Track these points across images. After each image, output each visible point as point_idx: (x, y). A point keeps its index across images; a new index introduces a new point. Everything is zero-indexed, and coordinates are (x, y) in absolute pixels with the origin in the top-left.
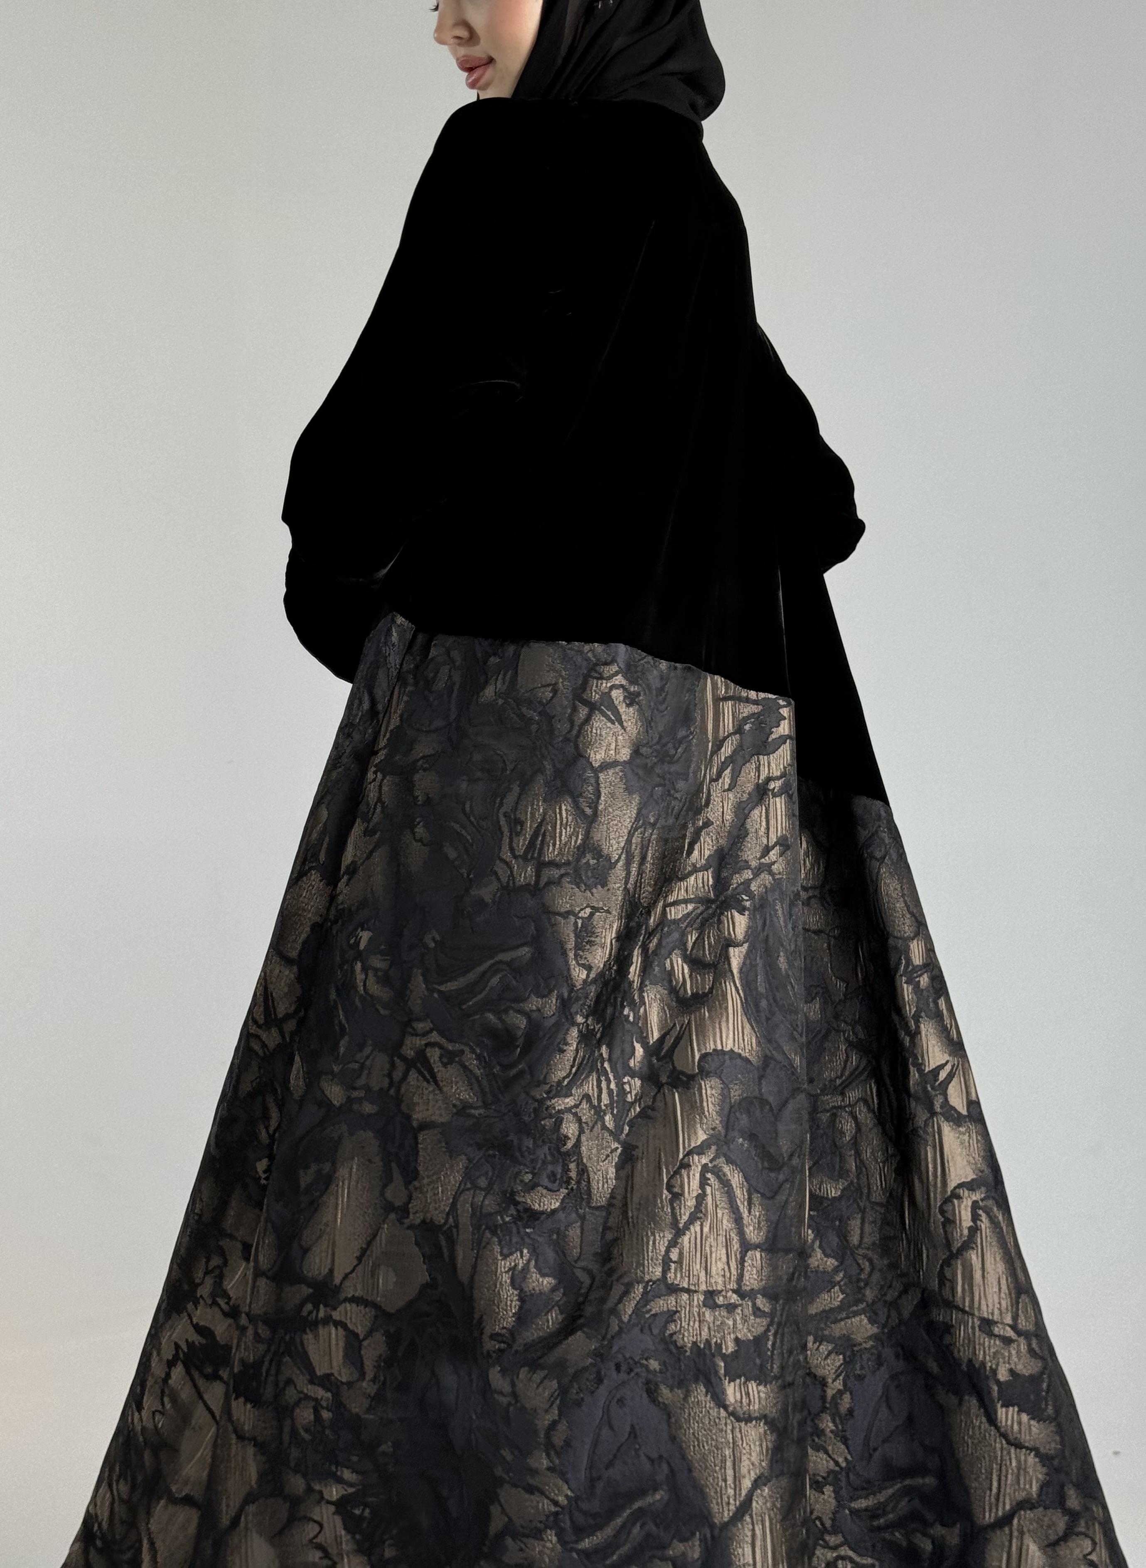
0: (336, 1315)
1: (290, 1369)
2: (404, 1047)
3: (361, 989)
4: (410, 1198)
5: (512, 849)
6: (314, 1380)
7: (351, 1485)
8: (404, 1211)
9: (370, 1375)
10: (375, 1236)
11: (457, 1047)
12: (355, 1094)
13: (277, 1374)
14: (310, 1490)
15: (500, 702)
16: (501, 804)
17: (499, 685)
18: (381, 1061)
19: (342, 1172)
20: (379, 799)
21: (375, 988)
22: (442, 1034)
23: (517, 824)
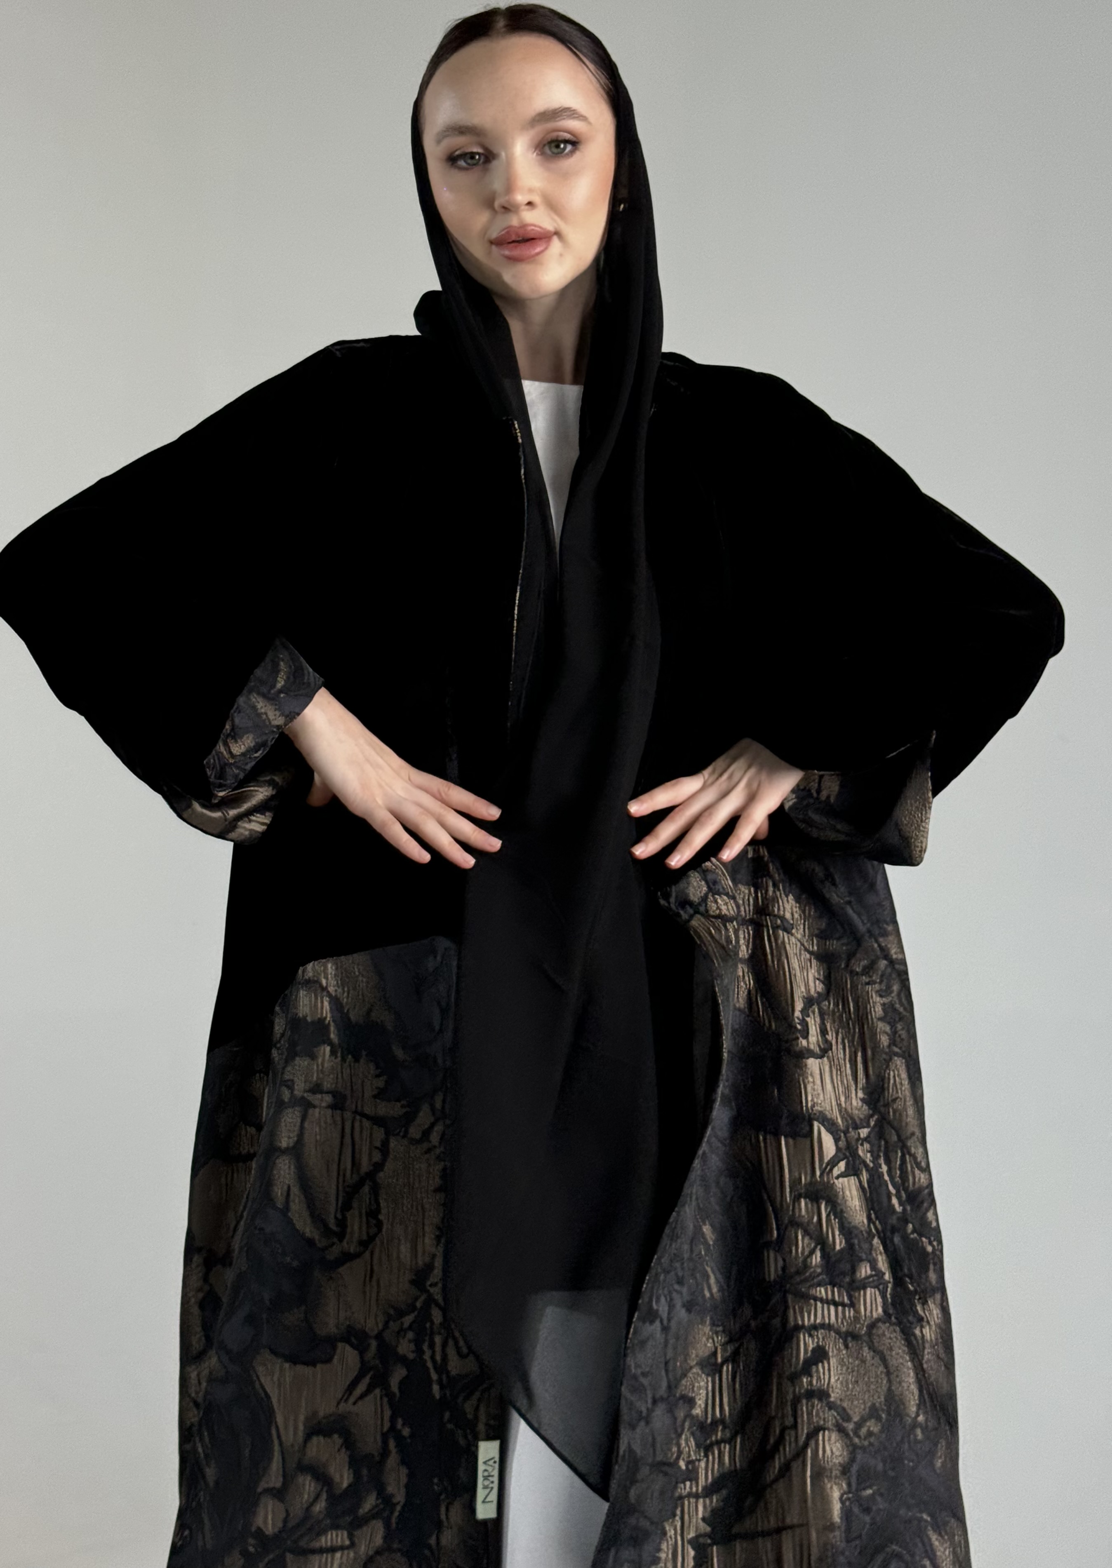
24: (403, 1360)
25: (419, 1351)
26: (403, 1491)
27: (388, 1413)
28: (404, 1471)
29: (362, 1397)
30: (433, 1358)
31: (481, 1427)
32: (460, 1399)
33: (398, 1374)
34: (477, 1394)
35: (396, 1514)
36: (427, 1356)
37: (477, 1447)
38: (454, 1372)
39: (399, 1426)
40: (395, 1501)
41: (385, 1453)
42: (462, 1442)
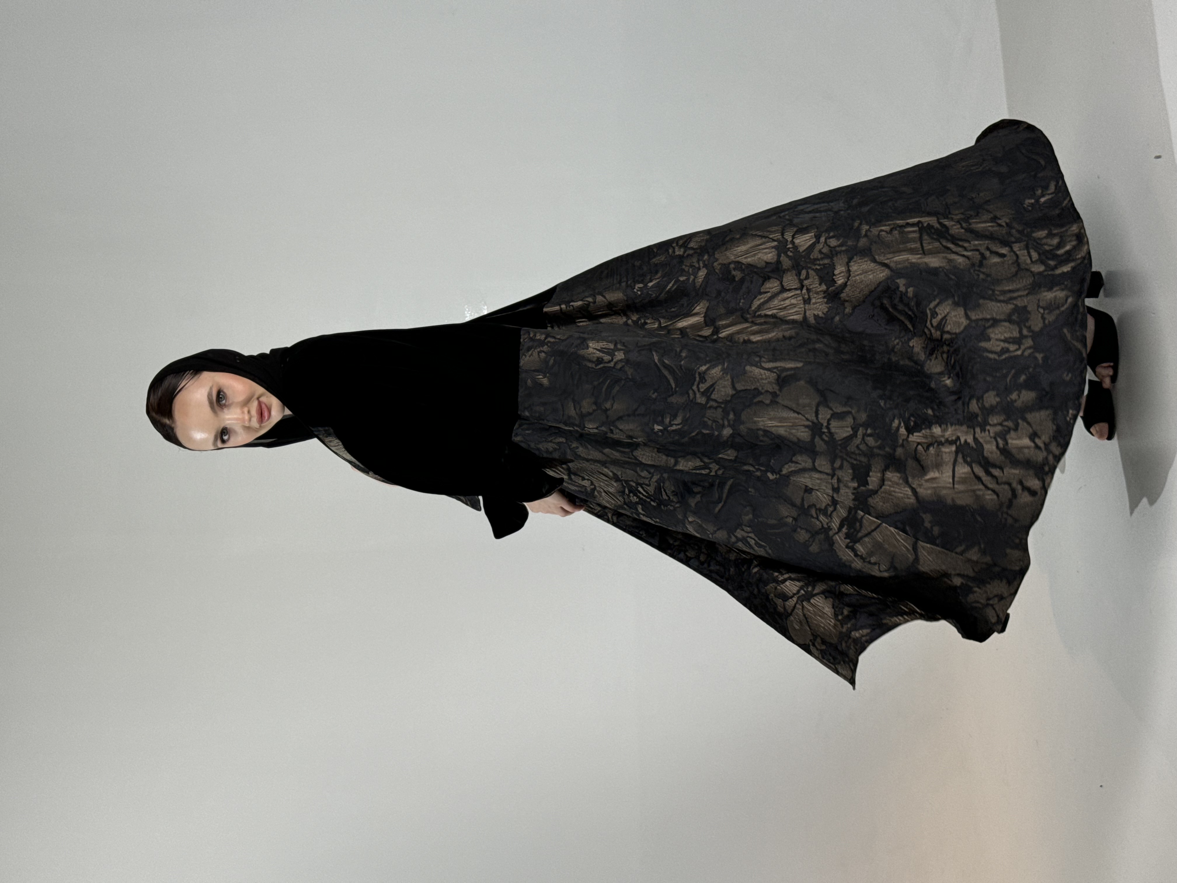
0: (825, 424)
1: (852, 448)
2: (702, 402)
3: (679, 427)
4: (767, 391)
5: (609, 362)
6: (855, 435)
7: (900, 424)
8: (774, 395)
9: (850, 409)
10: (786, 407)
11: (697, 376)
12: (726, 423)
13: (856, 454)
14: (902, 446)
15: (548, 375)
16: (592, 368)
17: (541, 377)
18: (709, 413)
19: (761, 425)
20: (597, 428)
21: (679, 420)
22: (693, 384)
23: (600, 361)
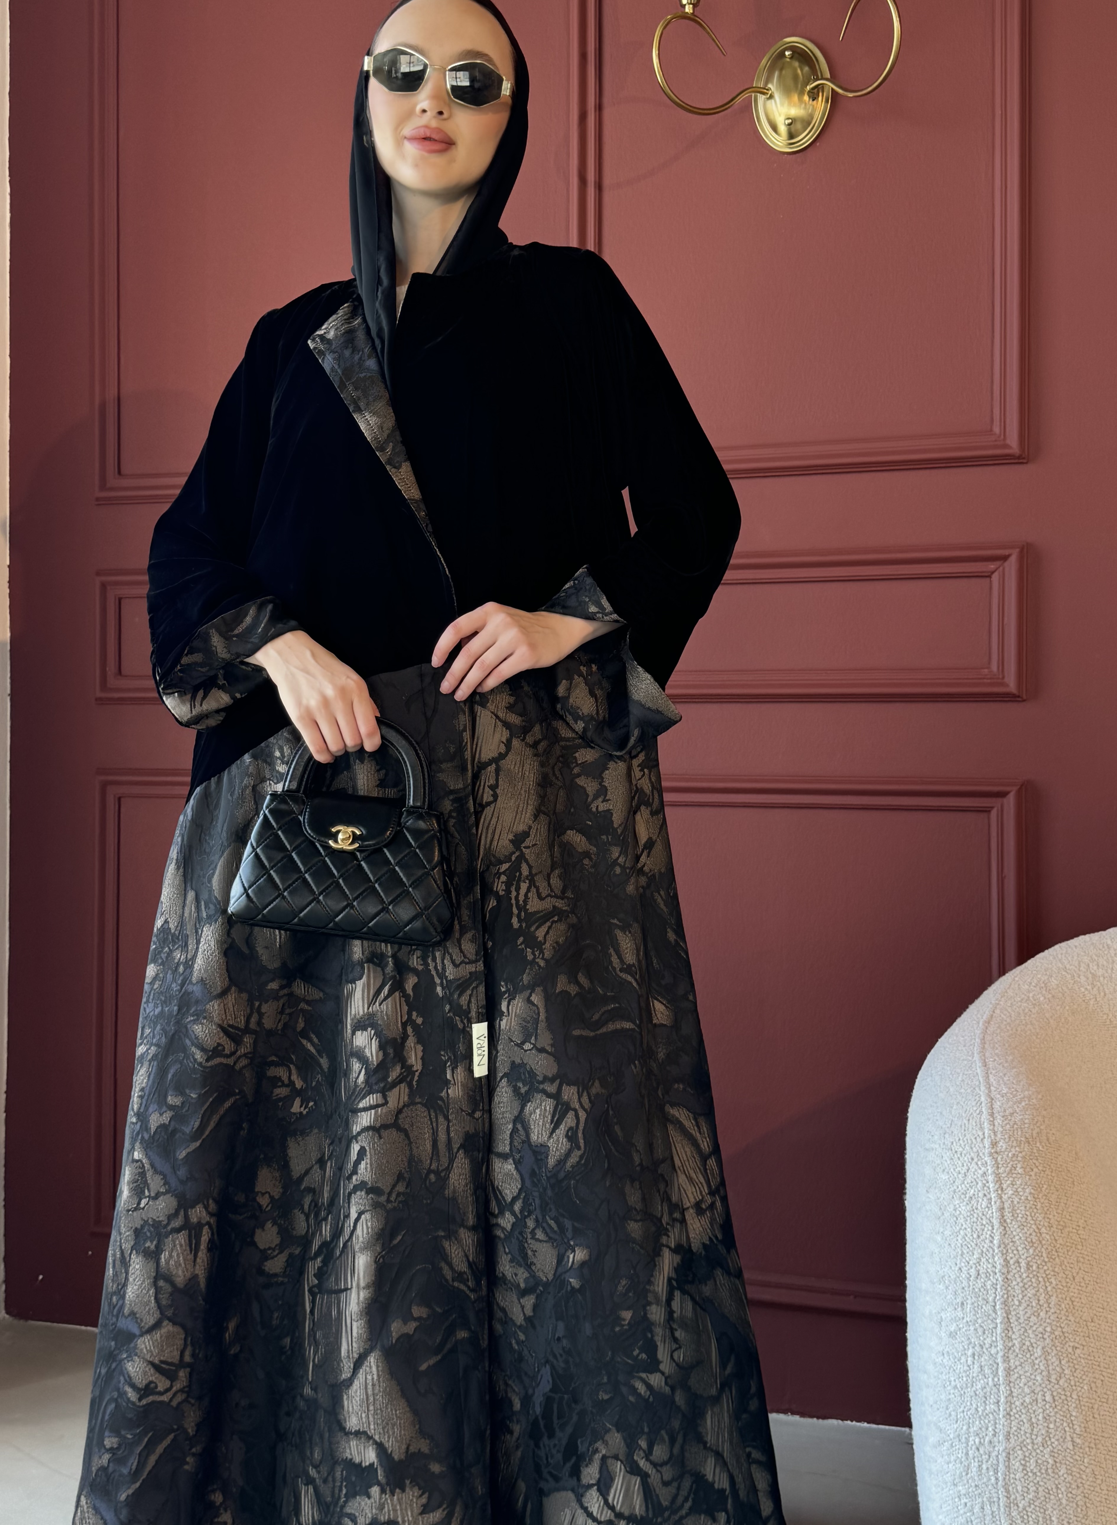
24: (415, 971)
25: (426, 964)
26: (420, 1062)
27: (405, 1008)
28: (420, 1048)
29: (386, 999)
30: (436, 968)
31: (473, 1014)
32: (456, 996)
33: (411, 982)
34: (469, 992)
35: (416, 1078)
36: (431, 967)
37: (471, 1028)
38: (451, 977)
39: (414, 1017)
40: (415, 1069)
41: (405, 1037)
42: (460, 1026)
